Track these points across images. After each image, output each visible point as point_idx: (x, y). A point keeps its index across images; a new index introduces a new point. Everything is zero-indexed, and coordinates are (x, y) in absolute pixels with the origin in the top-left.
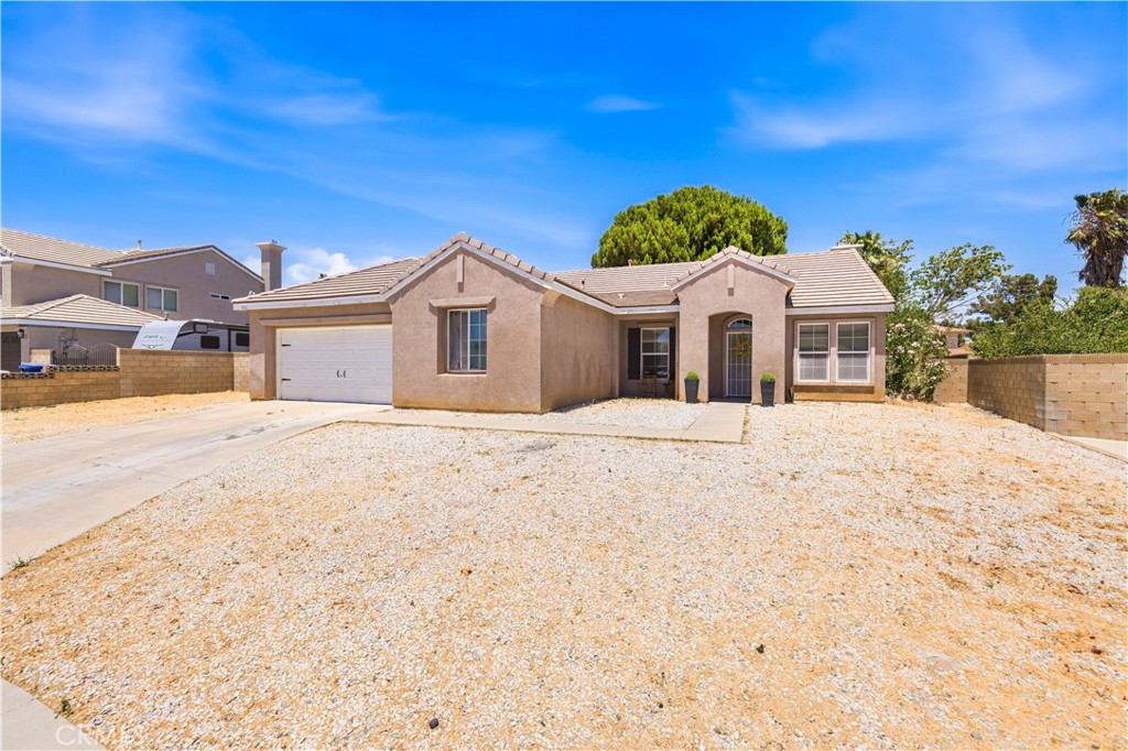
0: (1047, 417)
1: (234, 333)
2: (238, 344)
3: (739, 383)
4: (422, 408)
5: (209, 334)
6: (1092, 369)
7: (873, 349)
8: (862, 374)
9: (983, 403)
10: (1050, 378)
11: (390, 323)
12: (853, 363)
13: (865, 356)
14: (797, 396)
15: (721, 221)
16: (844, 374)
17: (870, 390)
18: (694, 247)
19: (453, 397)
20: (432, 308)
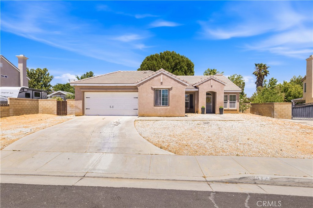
0: (275, 115)
1: (34, 92)
2: (35, 96)
3: (209, 109)
4: (149, 116)
5: (27, 92)
6: (282, 105)
7: (237, 101)
8: (234, 107)
9: (255, 113)
10: (275, 107)
11: (138, 92)
12: (232, 104)
13: (235, 102)
14: (224, 112)
15: (179, 62)
16: (231, 107)
17: (236, 110)
18: (172, 69)
19: (159, 113)
20: (152, 88)
